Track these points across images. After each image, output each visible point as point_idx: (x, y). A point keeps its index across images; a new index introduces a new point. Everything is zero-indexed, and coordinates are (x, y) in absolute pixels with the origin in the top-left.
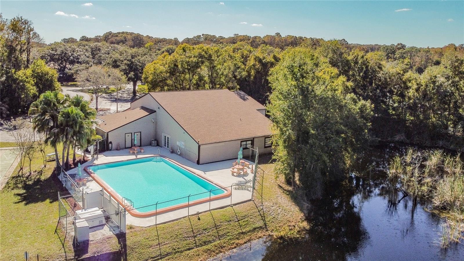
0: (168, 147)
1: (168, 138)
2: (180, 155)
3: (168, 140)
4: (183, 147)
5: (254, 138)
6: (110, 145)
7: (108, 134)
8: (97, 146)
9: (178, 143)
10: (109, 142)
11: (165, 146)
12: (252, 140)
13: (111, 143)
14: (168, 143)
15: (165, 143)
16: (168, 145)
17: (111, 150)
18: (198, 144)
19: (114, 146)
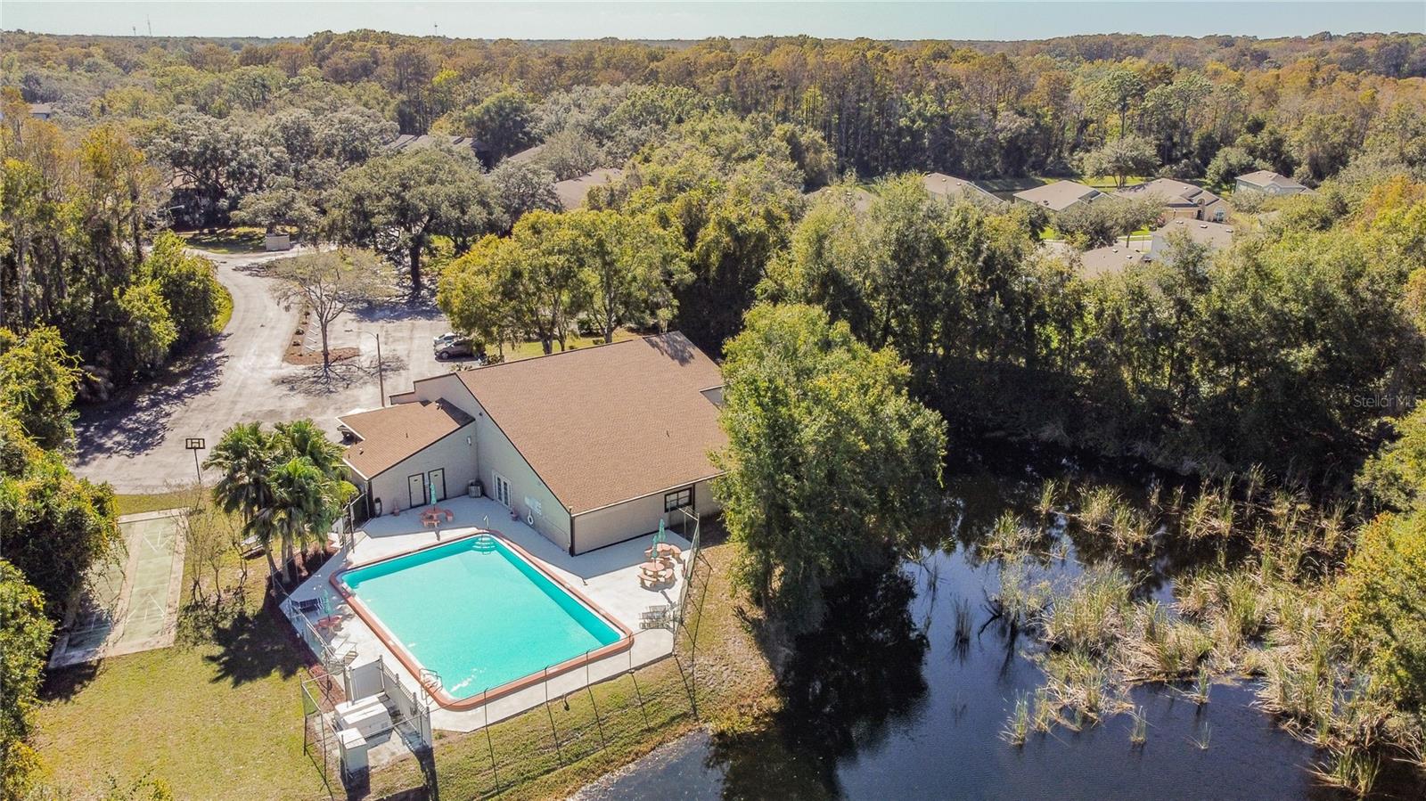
0: (506, 503)
1: (505, 484)
2: (533, 527)
3: (506, 489)
4: (539, 512)
5: (694, 484)
6: (377, 506)
7: (370, 484)
8: (349, 515)
9: (527, 501)
10: (374, 499)
11: (500, 498)
12: (690, 489)
13: (378, 500)
14: (506, 493)
15: (500, 494)
16: (506, 498)
17: (379, 516)
18: (569, 513)
19: (386, 506)
